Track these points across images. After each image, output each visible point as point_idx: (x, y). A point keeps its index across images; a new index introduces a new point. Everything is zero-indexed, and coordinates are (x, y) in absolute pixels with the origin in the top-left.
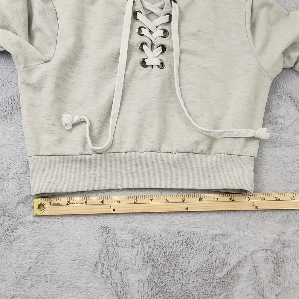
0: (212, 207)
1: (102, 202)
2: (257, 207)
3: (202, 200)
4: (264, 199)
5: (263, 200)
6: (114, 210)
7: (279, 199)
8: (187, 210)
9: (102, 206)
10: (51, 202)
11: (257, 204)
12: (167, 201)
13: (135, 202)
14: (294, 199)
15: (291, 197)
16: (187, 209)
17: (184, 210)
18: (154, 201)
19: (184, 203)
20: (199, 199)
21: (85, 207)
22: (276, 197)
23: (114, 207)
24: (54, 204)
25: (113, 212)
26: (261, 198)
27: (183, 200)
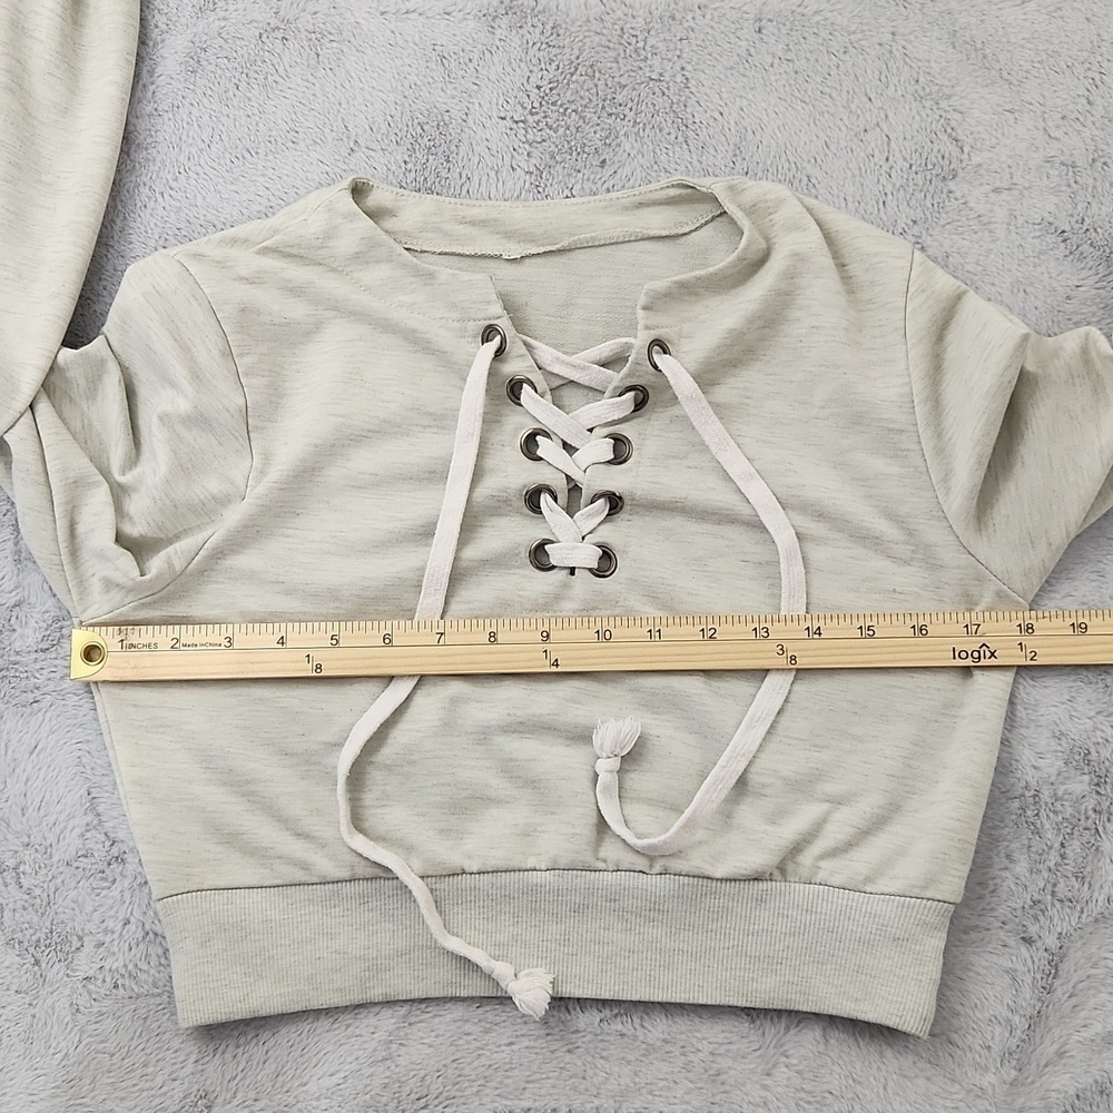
0: (640, 659)
1: (282, 641)
2: (793, 658)
3: (608, 636)
4: (820, 634)
5: (817, 636)
6: (319, 667)
7: (871, 633)
8: (554, 669)
9: (282, 654)
10: (122, 641)
11: (791, 648)
12: (492, 639)
13: (387, 641)
14: (924, 632)
15: (914, 627)
16: (557, 665)
17: (544, 666)
18: (447, 639)
19: (547, 646)
20: (598, 632)
21: (229, 655)
22: (861, 628)
23: (318, 657)
24: (132, 646)
25: (315, 674)
26: (808, 628)
27: (545, 634)
